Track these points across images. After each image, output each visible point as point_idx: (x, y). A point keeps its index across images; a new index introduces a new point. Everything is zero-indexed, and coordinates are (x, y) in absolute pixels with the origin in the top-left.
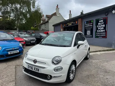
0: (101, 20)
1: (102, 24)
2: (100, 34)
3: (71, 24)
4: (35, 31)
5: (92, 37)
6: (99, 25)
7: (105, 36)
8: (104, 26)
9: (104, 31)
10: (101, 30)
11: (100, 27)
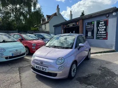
0: (102, 21)
1: (103, 26)
2: (101, 36)
3: (72, 25)
4: (34, 32)
5: (93, 38)
6: (100, 27)
7: (106, 38)
8: (105, 27)
9: (105, 32)
10: (101, 31)
11: (101, 29)
